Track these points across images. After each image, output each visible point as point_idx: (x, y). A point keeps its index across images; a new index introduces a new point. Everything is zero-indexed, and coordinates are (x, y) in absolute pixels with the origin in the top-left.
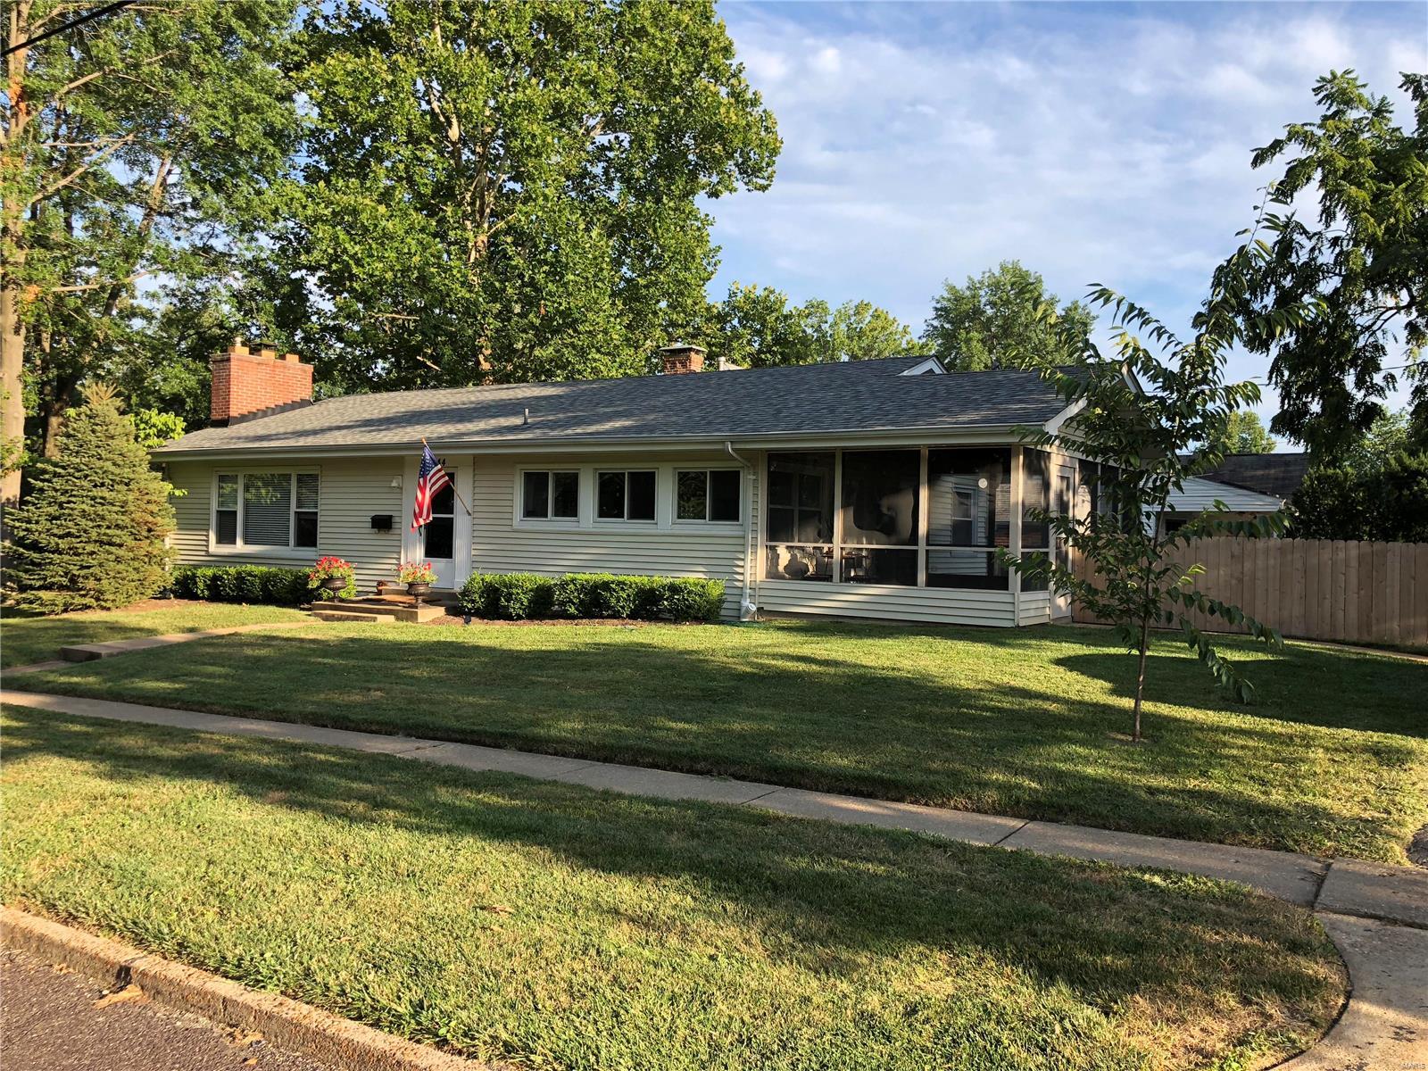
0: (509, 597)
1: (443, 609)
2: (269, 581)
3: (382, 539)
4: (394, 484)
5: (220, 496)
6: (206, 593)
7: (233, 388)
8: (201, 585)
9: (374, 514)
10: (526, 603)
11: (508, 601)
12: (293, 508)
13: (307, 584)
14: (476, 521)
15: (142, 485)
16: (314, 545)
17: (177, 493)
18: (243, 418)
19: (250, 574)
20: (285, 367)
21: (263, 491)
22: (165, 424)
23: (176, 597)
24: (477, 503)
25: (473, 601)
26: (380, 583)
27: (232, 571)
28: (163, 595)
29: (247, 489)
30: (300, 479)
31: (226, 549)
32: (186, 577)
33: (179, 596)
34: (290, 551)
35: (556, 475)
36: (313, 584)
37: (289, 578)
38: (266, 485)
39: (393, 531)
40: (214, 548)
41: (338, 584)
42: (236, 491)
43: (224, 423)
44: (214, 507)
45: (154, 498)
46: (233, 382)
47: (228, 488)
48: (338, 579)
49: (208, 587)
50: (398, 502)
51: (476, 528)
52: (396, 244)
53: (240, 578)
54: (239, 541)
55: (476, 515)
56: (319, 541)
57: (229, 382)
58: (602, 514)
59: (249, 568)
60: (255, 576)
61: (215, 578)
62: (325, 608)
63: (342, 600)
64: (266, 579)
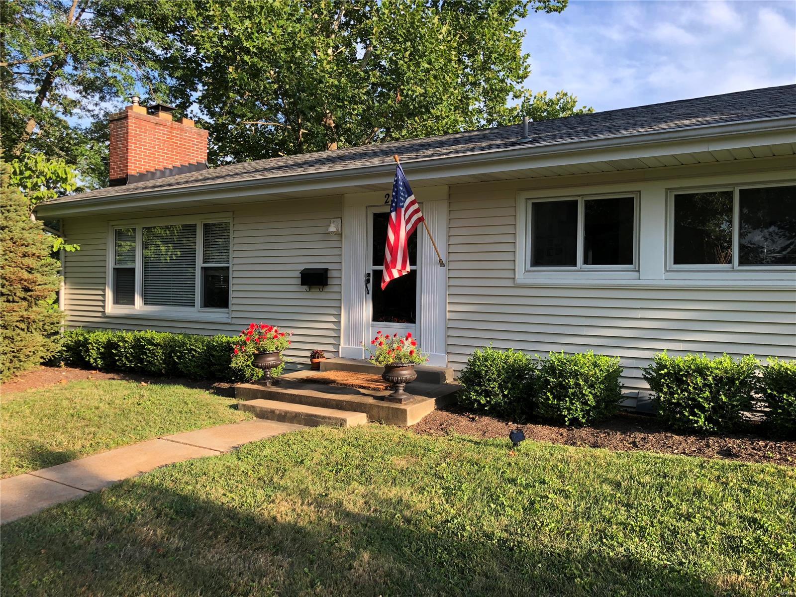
0: (561, 391)
1: (433, 400)
2: (174, 351)
3: (315, 297)
4: (332, 229)
5: (117, 253)
6: (100, 362)
7: (132, 146)
8: (94, 353)
9: (303, 267)
10: (592, 401)
11: (559, 398)
12: (199, 263)
13: (230, 361)
14: (453, 274)
15: (17, 234)
16: (226, 305)
17: (69, 248)
18: (142, 177)
19: (150, 342)
20: (182, 130)
21: (163, 248)
22: (55, 173)
23: (66, 365)
24: (453, 249)
25: (487, 394)
26: (315, 354)
27: (129, 336)
28: (51, 363)
29: (145, 246)
30: (207, 228)
31: (123, 310)
32: (78, 343)
33: (72, 364)
34: (196, 312)
35: (589, 205)
36: (238, 362)
37: (200, 348)
38: (165, 242)
39: (328, 289)
40: (111, 308)
41: (271, 360)
42: (134, 249)
43: (122, 181)
44: (111, 264)
45: (30, 250)
46: (131, 140)
47: (126, 246)
48: (272, 354)
49: (103, 356)
50: (336, 252)
51: (452, 282)
52: (282, 22)
53: (138, 346)
54: (138, 300)
55: (453, 266)
56: (231, 301)
57: (127, 140)
58: (680, 258)
59: (149, 334)
60: (157, 345)
61: (110, 345)
62: (254, 395)
63: (276, 383)
64: (170, 348)
